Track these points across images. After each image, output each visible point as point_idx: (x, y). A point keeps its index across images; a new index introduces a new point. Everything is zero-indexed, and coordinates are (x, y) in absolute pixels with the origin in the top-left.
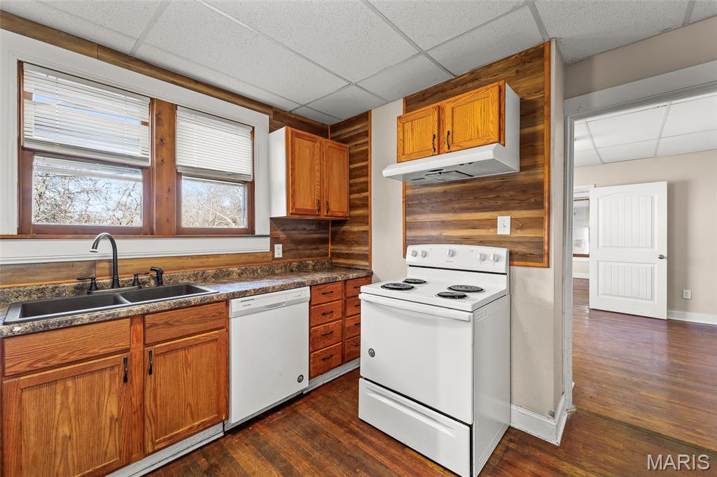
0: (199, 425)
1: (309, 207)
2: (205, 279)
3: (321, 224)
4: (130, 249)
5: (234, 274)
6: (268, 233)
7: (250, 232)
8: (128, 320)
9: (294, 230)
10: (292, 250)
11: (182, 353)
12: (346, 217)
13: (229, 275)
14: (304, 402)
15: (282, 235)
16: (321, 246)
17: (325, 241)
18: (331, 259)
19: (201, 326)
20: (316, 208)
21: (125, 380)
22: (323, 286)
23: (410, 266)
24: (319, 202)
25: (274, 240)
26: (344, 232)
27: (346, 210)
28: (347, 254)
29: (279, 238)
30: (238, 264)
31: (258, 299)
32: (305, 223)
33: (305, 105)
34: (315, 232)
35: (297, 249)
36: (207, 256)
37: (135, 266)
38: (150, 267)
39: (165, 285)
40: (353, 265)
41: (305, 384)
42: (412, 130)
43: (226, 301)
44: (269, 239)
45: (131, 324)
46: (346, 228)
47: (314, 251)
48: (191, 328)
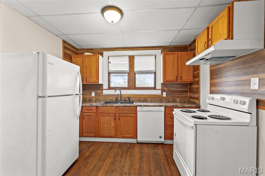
0: (129, 136)
1: (172, 79)
2: (141, 101)
3: (184, 85)
4: (124, 92)
5: (149, 101)
6: (161, 89)
7: (155, 88)
8: (115, 107)
9: (171, 87)
10: (170, 94)
11: (125, 117)
12: (192, 82)
13: (147, 101)
14: (162, 146)
15: (166, 89)
16: (184, 93)
17: (186, 92)
18: (189, 99)
19: (130, 112)
20: (175, 79)
21: (115, 120)
22: (171, 108)
23: (209, 104)
24: (177, 77)
25: (163, 91)
26: (192, 88)
27: (191, 79)
28: (193, 97)
29: (165, 90)
30: (150, 98)
31: (145, 108)
32: (176, 85)
33: (172, 42)
34: (181, 88)
35: (172, 94)
36: (142, 95)
37: (125, 96)
38: (127, 97)
39: (131, 102)
40: (195, 102)
41: (162, 140)
42: (200, 41)
43: (136, 107)
44: (161, 90)
45: (116, 108)
46: (193, 86)
47: (180, 95)
48: (128, 112)
